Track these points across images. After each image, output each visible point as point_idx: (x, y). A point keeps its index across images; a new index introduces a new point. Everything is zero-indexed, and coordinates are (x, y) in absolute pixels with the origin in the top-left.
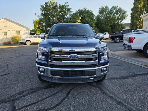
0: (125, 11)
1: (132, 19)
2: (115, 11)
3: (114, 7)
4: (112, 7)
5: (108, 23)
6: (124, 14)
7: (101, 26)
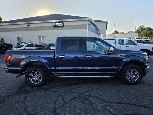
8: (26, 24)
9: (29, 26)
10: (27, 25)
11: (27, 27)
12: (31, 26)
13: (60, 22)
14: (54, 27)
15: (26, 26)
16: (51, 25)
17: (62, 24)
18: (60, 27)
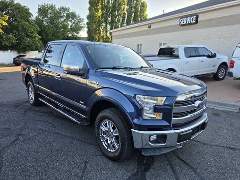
0: (81, 17)
1: (89, 32)
2: (65, 15)
3: (64, 9)
4: (61, 8)
5: (59, 34)
6: (80, 22)
7: (46, 37)
8: (146, 25)
9: (150, 27)
10: (148, 26)
11: (148, 29)
12: (153, 27)
13: (191, 16)
14: (182, 25)
15: (146, 28)
16: (177, 22)
17: (194, 19)
18: (191, 24)
